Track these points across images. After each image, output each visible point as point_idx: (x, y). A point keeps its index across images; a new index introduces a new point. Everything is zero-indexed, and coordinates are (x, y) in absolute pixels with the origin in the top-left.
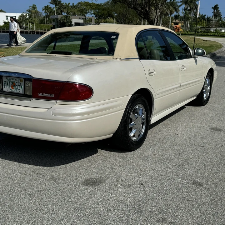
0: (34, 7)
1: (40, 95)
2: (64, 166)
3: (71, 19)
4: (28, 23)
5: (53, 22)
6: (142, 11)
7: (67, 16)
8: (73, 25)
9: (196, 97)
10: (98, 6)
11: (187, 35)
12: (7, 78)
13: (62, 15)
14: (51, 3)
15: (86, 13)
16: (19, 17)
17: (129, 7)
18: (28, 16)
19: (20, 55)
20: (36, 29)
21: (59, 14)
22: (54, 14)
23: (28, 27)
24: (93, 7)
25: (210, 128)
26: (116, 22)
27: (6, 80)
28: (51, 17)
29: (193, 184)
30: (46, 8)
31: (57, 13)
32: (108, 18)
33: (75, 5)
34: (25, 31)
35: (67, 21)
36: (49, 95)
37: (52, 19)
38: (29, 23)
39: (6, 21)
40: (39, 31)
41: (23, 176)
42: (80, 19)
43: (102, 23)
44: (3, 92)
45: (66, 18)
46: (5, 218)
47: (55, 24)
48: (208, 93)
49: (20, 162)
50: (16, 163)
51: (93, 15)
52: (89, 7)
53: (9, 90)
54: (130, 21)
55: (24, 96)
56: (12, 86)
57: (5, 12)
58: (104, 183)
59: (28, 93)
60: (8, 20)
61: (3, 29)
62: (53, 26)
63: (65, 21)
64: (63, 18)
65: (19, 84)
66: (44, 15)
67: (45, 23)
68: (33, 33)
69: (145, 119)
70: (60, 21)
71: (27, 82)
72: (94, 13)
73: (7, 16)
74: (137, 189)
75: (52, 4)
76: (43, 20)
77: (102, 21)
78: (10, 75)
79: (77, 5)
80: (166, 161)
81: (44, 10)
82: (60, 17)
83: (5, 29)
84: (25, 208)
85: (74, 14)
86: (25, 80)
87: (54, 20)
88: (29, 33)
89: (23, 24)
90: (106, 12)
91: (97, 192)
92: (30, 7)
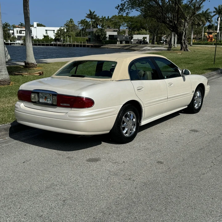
0: (71, 21)
1: (61, 104)
2: (77, 151)
3: (106, 32)
4: (65, 37)
5: (89, 35)
6: (171, 24)
7: (102, 29)
8: (107, 37)
9: (187, 107)
10: (132, 19)
11: (219, 44)
12: (42, 94)
13: (97, 28)
14: (86, 17)
15: (120, 26)
16: (57, 31)
17: (158, 21)
18: (65, 30)
19: (52, 77)
20: (73, 42)
21: (95, 27)
22: (89, 27)
23: (65, 40)
24: (126, 19)
25: (190, 130)
26: (149, 33)
27: (42, 95)
28: (87, 30)
29: (157, 162)
30: (83, 22)
31: (93, 26)
32: (141, 29)
33: (110, 18)
34: (63, 44)
35: (101, 34)
36: (67, 105)
37: (88, 32)
38: (67, 36)
39: (45, 35)
40: (76, 43)
41: (50, 156)
42: (114, 32)
43: (135, 34)
44: (40, 102)
45: (101, 31)
46: (38, 175)
47: (90, 37)
48: (200, 104)
49: (49, 148)
50: (47, 149)
51: (126, 27)
52: (122, 20)
53: (43, 102)
54: (162, 32)
55: (52, 105)
56: (45, 99)
57: (45, 26)
58: (100, 161)
59: (54, 104)
60: (47, 34)
61: (42, 43)
62: (89, 38)
63: (100, 34)
64: (98, 31)
65: (49, 98)
66: (80, 28)
67: (81, 36)
68: (70, 45)
69: (136, 122)
70: (95, 34)
71: (54, 96)
72: (127, 26)
73: (46, 30)
74: (120, 164)
75: (88, 18)
76: (79, 33)
77: (135, 32)
78: (44, 92)
79: (111, 18)
80: (146, 150)
81: (79, 23)
82: (95, 30)
83: (44, 43)
84: (50, 171)
85: (109, 27)
86: (53, 95)
87: (90, 33)
88: (66, 46)
89: (61, 38)
90: (139, 24)
91: (94, 165)
92: (67, 21)
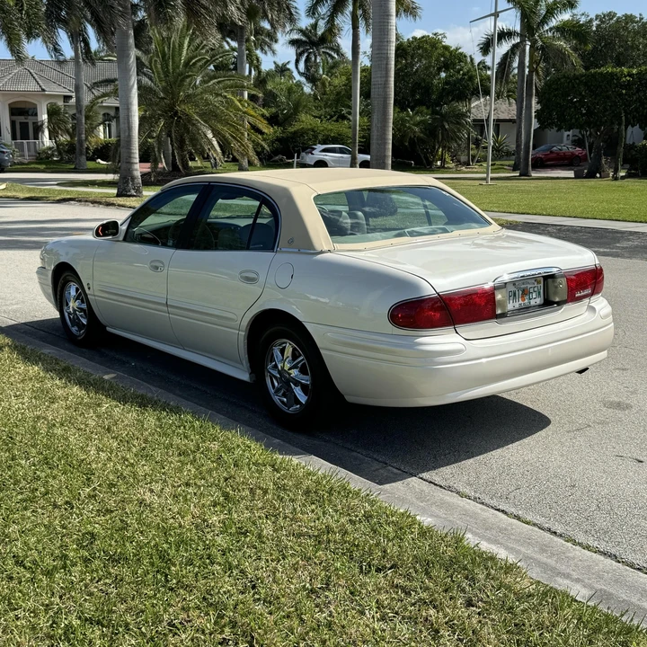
12: (514, 284)
27: (513, 289)
53: (517, 306)
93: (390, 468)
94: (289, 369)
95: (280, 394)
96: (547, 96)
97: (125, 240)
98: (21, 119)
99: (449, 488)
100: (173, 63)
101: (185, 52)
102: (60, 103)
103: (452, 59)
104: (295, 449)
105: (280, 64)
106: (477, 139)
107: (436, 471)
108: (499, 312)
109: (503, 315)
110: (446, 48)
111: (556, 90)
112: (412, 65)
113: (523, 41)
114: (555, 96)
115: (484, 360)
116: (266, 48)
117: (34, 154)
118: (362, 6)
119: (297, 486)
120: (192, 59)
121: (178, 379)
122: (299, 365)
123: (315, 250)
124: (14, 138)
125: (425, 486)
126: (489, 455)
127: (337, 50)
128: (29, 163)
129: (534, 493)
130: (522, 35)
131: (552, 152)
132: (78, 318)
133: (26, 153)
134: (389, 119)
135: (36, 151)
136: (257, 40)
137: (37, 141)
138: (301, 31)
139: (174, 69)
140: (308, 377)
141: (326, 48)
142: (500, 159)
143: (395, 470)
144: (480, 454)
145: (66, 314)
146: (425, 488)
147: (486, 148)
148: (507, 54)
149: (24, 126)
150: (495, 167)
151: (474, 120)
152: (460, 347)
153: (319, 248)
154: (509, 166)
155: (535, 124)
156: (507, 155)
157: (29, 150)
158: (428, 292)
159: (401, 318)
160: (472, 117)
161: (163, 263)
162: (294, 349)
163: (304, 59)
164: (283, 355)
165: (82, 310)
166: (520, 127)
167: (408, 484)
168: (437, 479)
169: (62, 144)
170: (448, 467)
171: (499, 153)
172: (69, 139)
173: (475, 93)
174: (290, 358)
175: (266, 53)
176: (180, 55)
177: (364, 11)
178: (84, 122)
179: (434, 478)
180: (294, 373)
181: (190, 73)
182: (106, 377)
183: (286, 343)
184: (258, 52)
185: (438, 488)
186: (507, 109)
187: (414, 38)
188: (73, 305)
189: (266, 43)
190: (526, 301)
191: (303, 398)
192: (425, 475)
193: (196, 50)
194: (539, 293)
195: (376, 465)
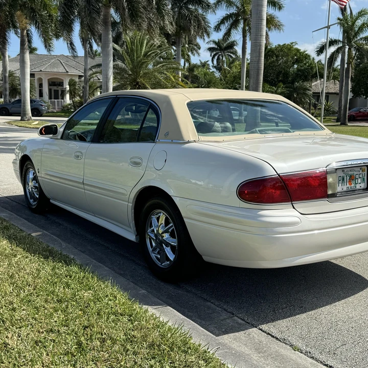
12: (343, 171)
53: (345, 189)
65: (361, 176)
93: (235, 318)
94: (163, 233)
95: (156, 252)
96: (358, 77)
97: (62, 138)
98: (55, 88)
99: (284, 341)
100: (137, 54)
101: (144, 48)
102: (77, 80)
103: (302, 57)
104: (156, 300)
105: (203, 61)
106: (315, 104)
107: (274, 323)
108: (330, 192)
109: (334, 195)
110: (298, 50)
111: (364, 74)
112: (277, 61)
113: (344, 46)
114: (363, 77)
115: (316, 232)
116: (195, 52)
117: (61, 107)
118: (248, 25)
119: (144, 338)
120: (149, 52)
121: (92, 238)
122: (170, 230)
123: (183, 140)
124: (50, 98)
125: (263, 337)
126: (319, 310)
127: (235, 53)
128: (57, 112)
129: (358, 349)
130: (343, 42)
131: (360, 112)
132: (33, 193)
133: (57, 107)
134: (260, 82)
135: (62, 106)
136: (189, 46)
137: (63, 100)
138: (214, 42)
139: (137, 58)
140: (176, 240)
141: (229, 52)
142: (328, 116)
143: (240, 321)
144: (312, 310)
145: (28, 190)
146: (263, 339)
147: (320, 109)
148: (334, 52)
149: (56, 92)
150: (326, 120)
151: (313, 93)
152: (297, 220)
153: (186, 139)
154: (334, 119)
155: (350, 95)
156: (333, 114)
157: (58, 105)
158: (271, 173)
159: (247, 194)
160: (313, 91)
161: (82, 153)
162: (167, 219)
163: (216, 57)
164: (158, 222)
165: (36, 187)
166: (341, 97)
167: (249, 334)
168: (274, 331)
169: (76, 102)
170: (284, 320)
171: (328, 112)
172: (79, 99)
173: (314, 77)
174: (164, 224)
175: (194, 55)
176: (141, 50)
177: (250, 28)
178: (88, 89)
179: (272, 330)
180: (166, 236)
181: (146, 60)
182: (33, 234)
183: (160, 213)
184: (190, 54)
185: (274, 339)
186: (334, 87)
187: (279, 45)
188: (31, 184)
189: (194, 49)
190: (353, 185)
191: (172, 257)
192: (264, 327)
193: (151, 47)
194: (364, 179)
195: (224, 315)
